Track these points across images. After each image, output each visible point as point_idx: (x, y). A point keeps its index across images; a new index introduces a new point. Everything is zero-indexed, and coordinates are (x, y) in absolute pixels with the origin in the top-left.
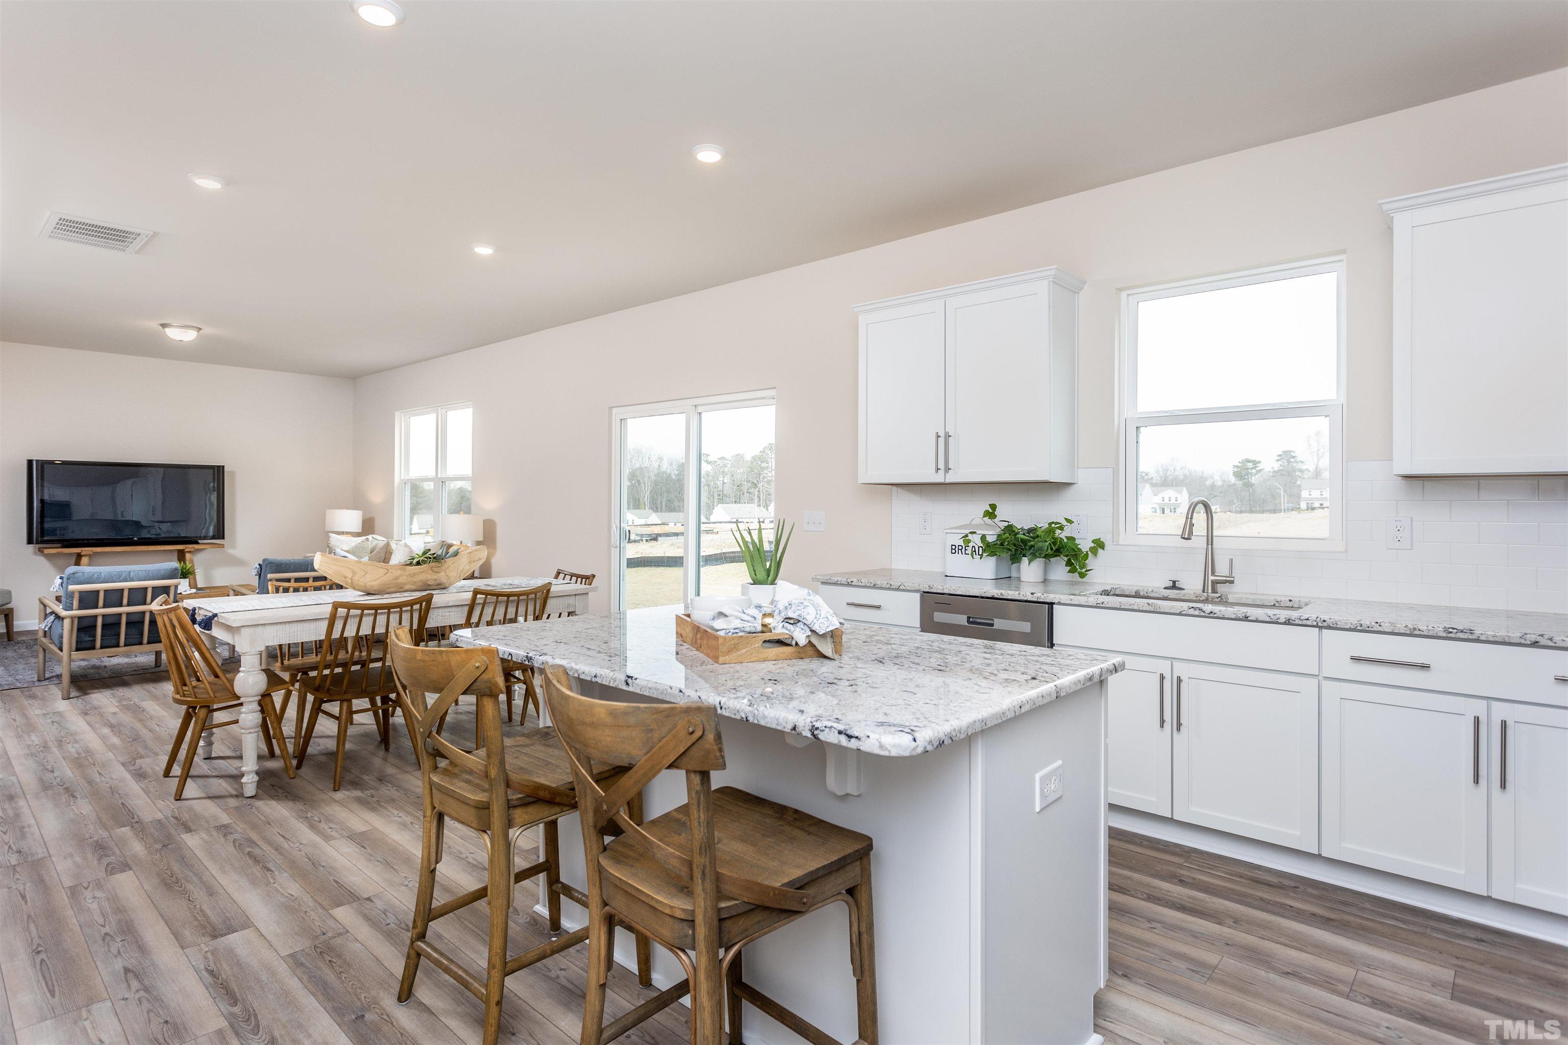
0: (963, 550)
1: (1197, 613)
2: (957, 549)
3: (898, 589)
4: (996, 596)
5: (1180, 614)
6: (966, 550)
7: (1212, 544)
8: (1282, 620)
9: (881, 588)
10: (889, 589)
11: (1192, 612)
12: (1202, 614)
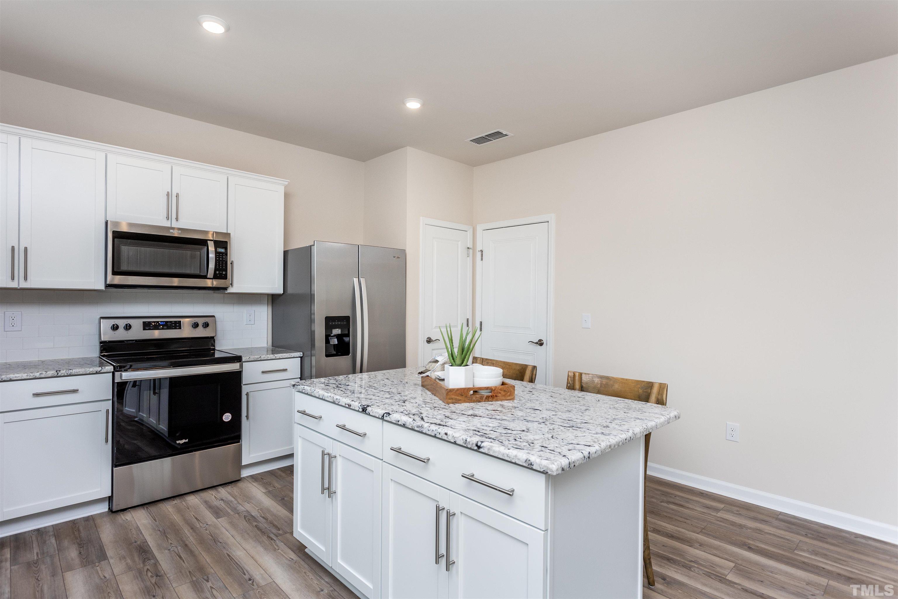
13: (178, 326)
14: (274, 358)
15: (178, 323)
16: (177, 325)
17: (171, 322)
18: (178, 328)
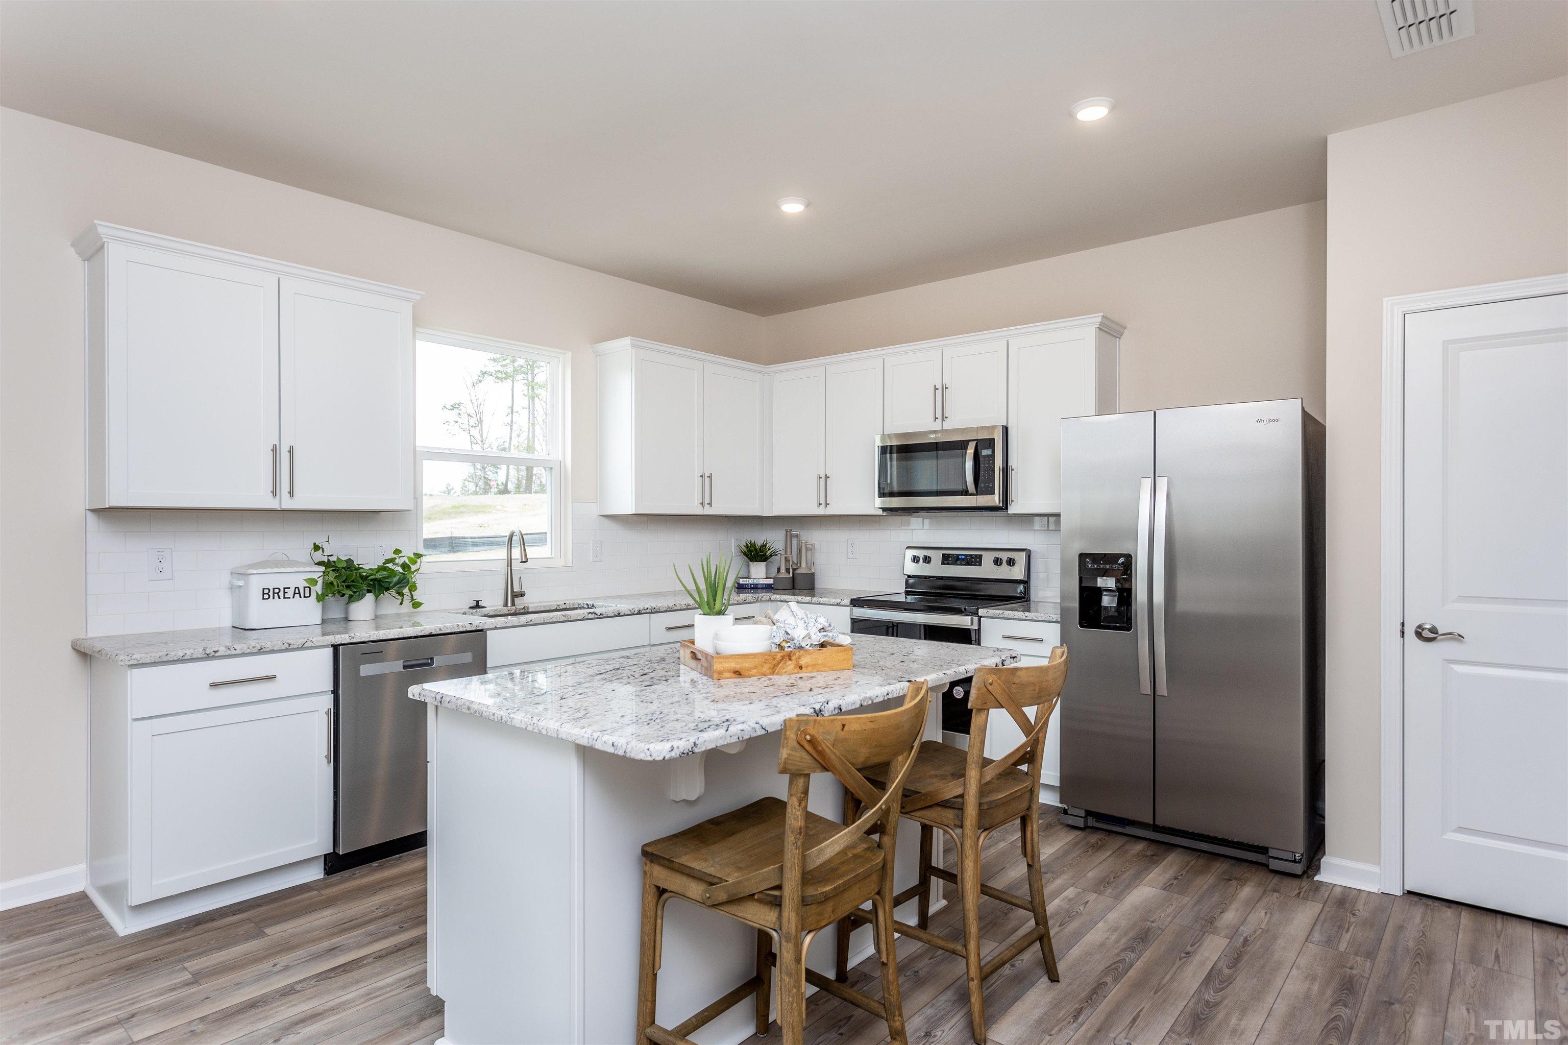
0: (281, 594)
1: (593, 616)
2: (271, 594)
3: (302, 648)
4: (434, 633)
5: (583, 619)
6: (285, 593)
7: (511, 567)
8: (636, 612)
9: (273, 651)
10: (287, 650)
11: (590, 616)
12: (596, 616)
13: (977, 562)
14: (1024, 617)
15: (978, 558)
16: (974, 560)
17: (971, 555)
18: (978, 564)
